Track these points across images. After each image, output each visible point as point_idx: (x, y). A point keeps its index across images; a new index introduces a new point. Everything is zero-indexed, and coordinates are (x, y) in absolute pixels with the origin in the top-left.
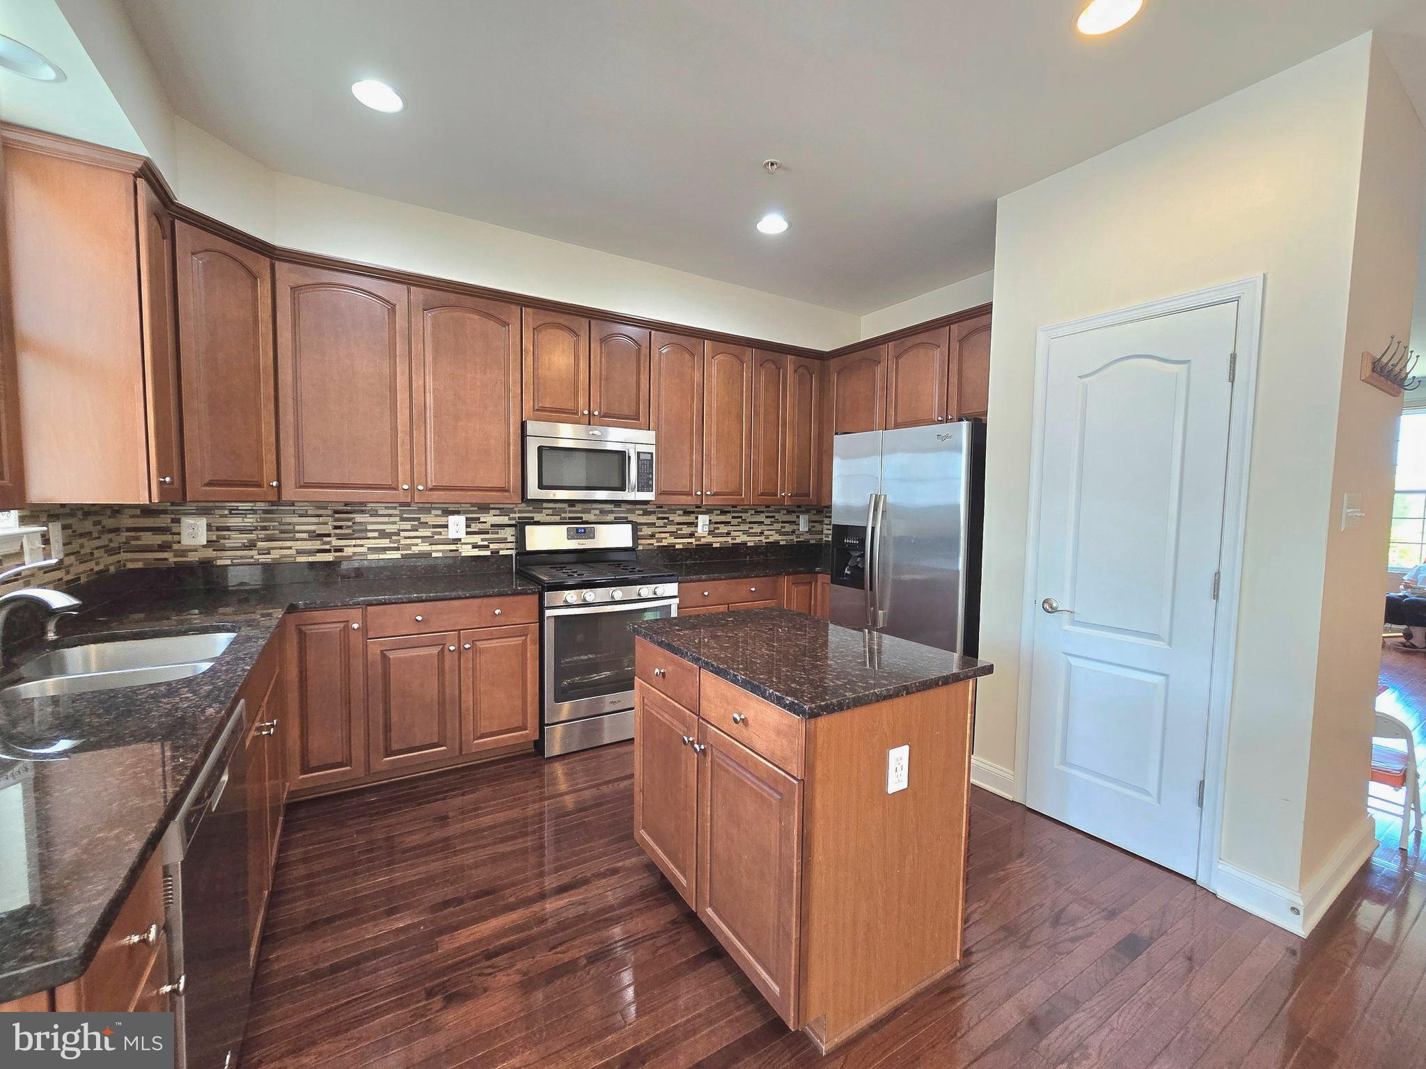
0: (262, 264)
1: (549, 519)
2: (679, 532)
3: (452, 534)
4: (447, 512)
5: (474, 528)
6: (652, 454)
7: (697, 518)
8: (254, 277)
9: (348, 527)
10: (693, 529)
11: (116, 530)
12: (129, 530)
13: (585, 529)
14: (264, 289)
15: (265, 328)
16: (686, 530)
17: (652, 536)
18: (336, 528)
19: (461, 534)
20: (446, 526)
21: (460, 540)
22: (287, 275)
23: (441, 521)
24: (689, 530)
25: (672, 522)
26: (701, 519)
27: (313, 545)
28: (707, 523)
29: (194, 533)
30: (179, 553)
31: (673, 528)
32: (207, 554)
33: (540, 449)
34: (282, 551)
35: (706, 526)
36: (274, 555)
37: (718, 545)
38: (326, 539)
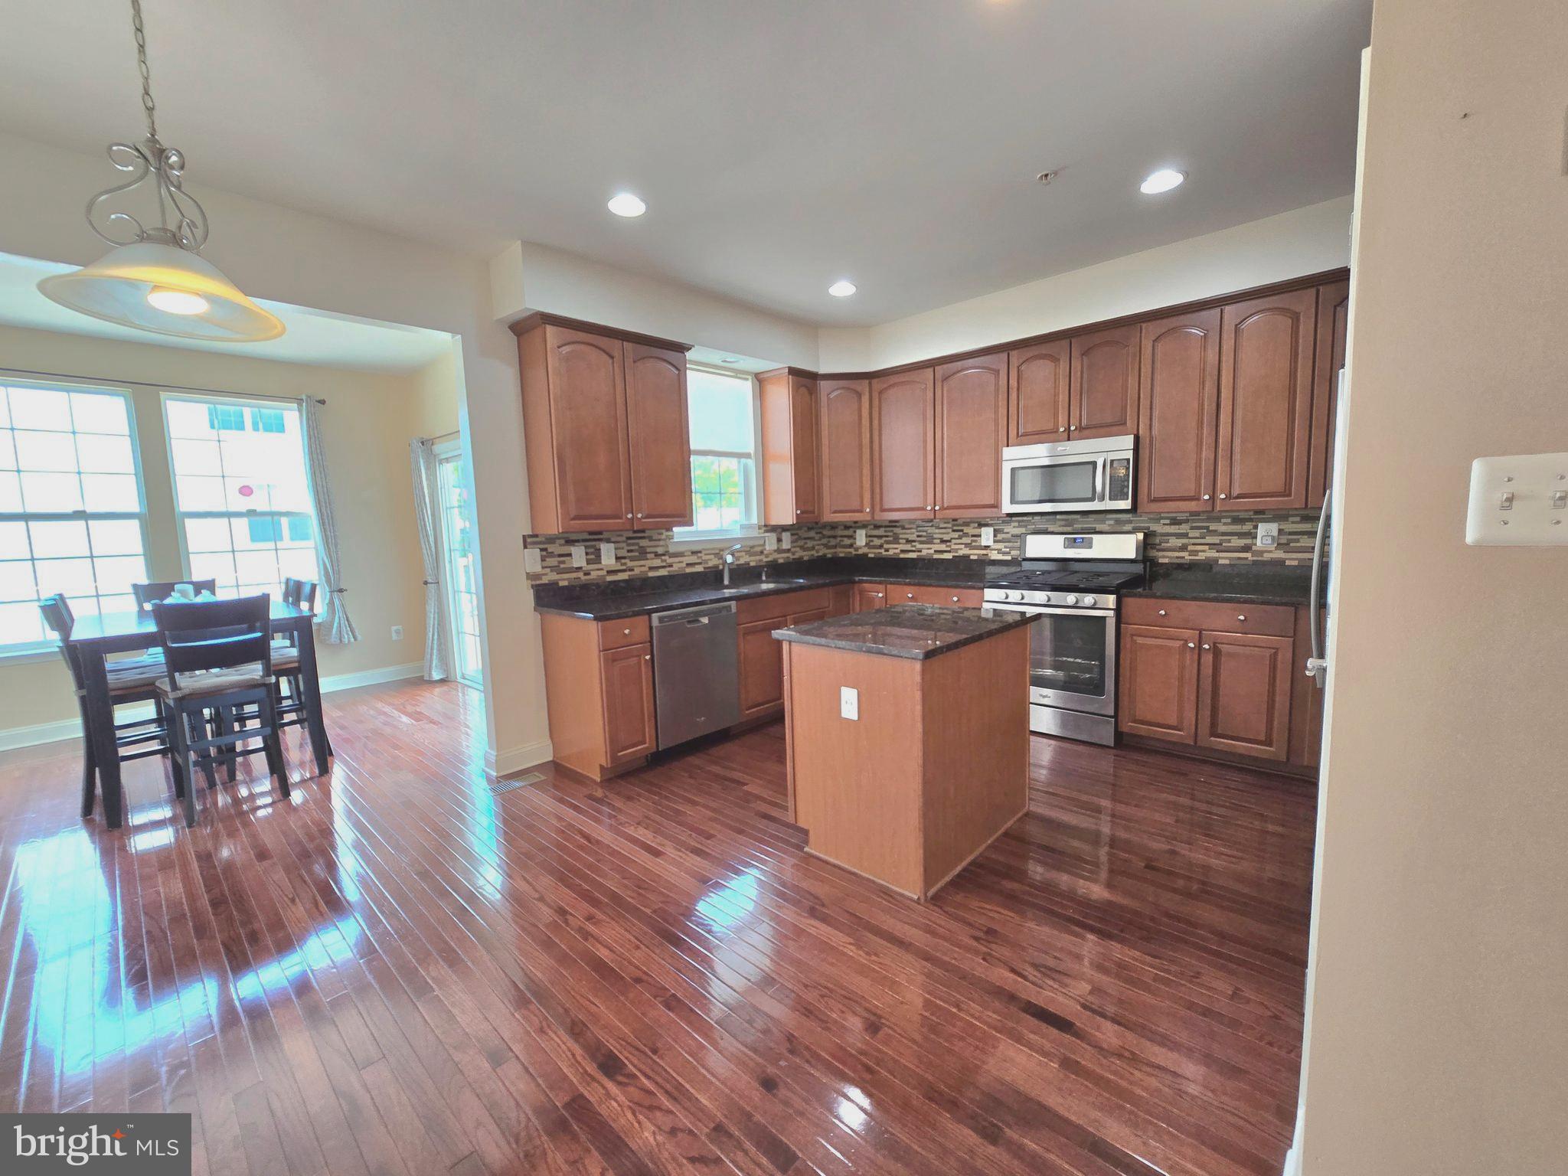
0: (864, 386)
2: (1224, 544)
3: (984, 543)
4: (981, 525)
5: (1000, 536)
6: (1128, 460)
7: (1256, 527)
8: (859, 395)
9: (925, 536)
10: (1249, 541)
11: (835, 537)
12: (842, 536)
13: (1083, 538)
14: (865, 399)
15: (865, 421)
16: (1237, 542)
17: (1183, 548)
18: (918, 536)
19: (990, 543)
20: (980, 536)
21: (989, 547)
22: (877, 384)
23: (976, 532)
24: (1242, 542)
25: (1214, 533)
26: (1263, 529)
27: (908, 547)
28: (1275, 533)
29: (861, 538)
30: (857, 549)
31: (1216, 540)
32: (866, 550)
33: (1013, 470)
34: (894, 550)
35: (1273, 538)
36: (891, 552)
37: (1295, 563)
38: (914, 544)
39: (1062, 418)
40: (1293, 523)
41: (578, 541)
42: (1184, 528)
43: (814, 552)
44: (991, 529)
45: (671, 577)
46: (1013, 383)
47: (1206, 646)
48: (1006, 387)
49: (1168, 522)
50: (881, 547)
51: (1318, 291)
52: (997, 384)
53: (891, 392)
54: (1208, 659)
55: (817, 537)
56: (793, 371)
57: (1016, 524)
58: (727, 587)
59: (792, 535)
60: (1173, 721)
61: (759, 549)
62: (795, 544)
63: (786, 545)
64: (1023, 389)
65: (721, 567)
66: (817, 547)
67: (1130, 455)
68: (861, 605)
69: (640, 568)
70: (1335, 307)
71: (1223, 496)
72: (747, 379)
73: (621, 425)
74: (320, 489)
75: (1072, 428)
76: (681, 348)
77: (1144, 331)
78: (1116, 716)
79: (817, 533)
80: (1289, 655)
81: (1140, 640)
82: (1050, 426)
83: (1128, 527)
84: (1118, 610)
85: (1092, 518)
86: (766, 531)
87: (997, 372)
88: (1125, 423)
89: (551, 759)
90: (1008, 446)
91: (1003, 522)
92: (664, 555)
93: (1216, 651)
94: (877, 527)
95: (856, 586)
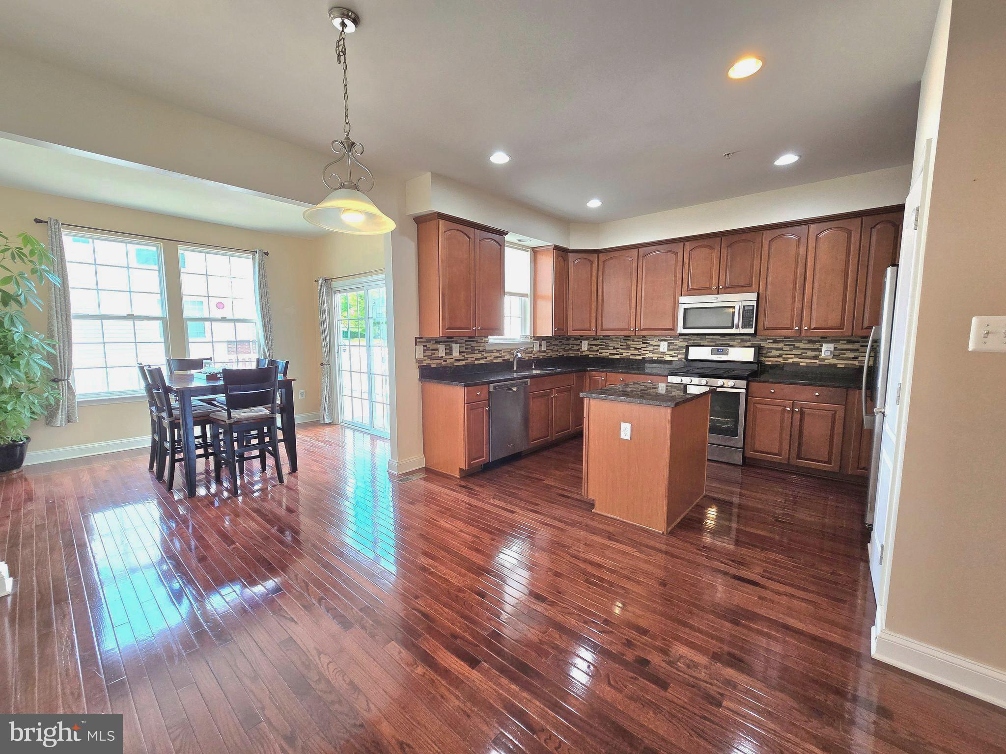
0: (594, 257)
1: (708, 344)
2: (803, 355)
3: (662, 350)
4: (660, 340)
5: (671, 347)
6: (753, 306)
7: (821, 346)
8: (592, 262)
9: (625, 346)
10: (817, 353)
11: (568, 344)
12: (572, 344)
13: (722, 349)
14: (595, 265)
15: (594, 278)
16: (810, 354)
17: (780, 356)
18: (621, 345)
19: (666, 350)
20: (659, 346)
21: (664, 353)
22: (602, 257)
23: (657, 344)
24: (814, 354)
25: (798, 348)
26: (825, 347)
27: (615, 352)
28: (832, 349)
29: (585, 346)
30: (582, 352)
31: (798, 352)
32: (588, 353)
33: (685, 309)
34: (605, 353)
35: (831, 351)
36: (603, 355)
37: (843, 366)
38: (618, 350)
39: (714, 281)
40: (842, 344)
41: (441, 342)
42: (781, 345)
43: (557, 353)
44: (666, 343)
45: (486, 364)
46: (686, 260)
47: (797, 410)
48: (682, 263)
49: (772, 341)
50: (597, 351)
51: (862, 220)
52: (676, 261)
53: (611, 261)
54: (797, 417)
55: (560, 344)
56: (556, 248)
57: (681, 340)
58: (516, 372)
59: (547, 342)
60: (776, 451)
61: (530, 350)
62: (549, 348)
63: (544, 349)
64: (691, 263)
65: (511, 360)
66: (559, 350)
67: (755, 303)
68: (590, 385)
69: (471, 358)
70: (871, 228)
71: (806, 328)
72: (528, 251)
73: (472, 277)
74: (264, 306)
75: (721, 287)
76: (502, 233)
77: (764, 235)
78: (743, 448)
79: (560, 342)
80: (842, 415)
81: (759, 406)
82: (708, 285)
83: (749, 344)
84: (747, 389)
85: (727, 338)
86: (534, 340)
87: (676, 253)
88: (751, 286)
89: (424, 466)
90: (681, 296)
91: (674, 339)
92: (483, 352)
93: (802, 412)
94: (595, 339)
95: (587, 373)
